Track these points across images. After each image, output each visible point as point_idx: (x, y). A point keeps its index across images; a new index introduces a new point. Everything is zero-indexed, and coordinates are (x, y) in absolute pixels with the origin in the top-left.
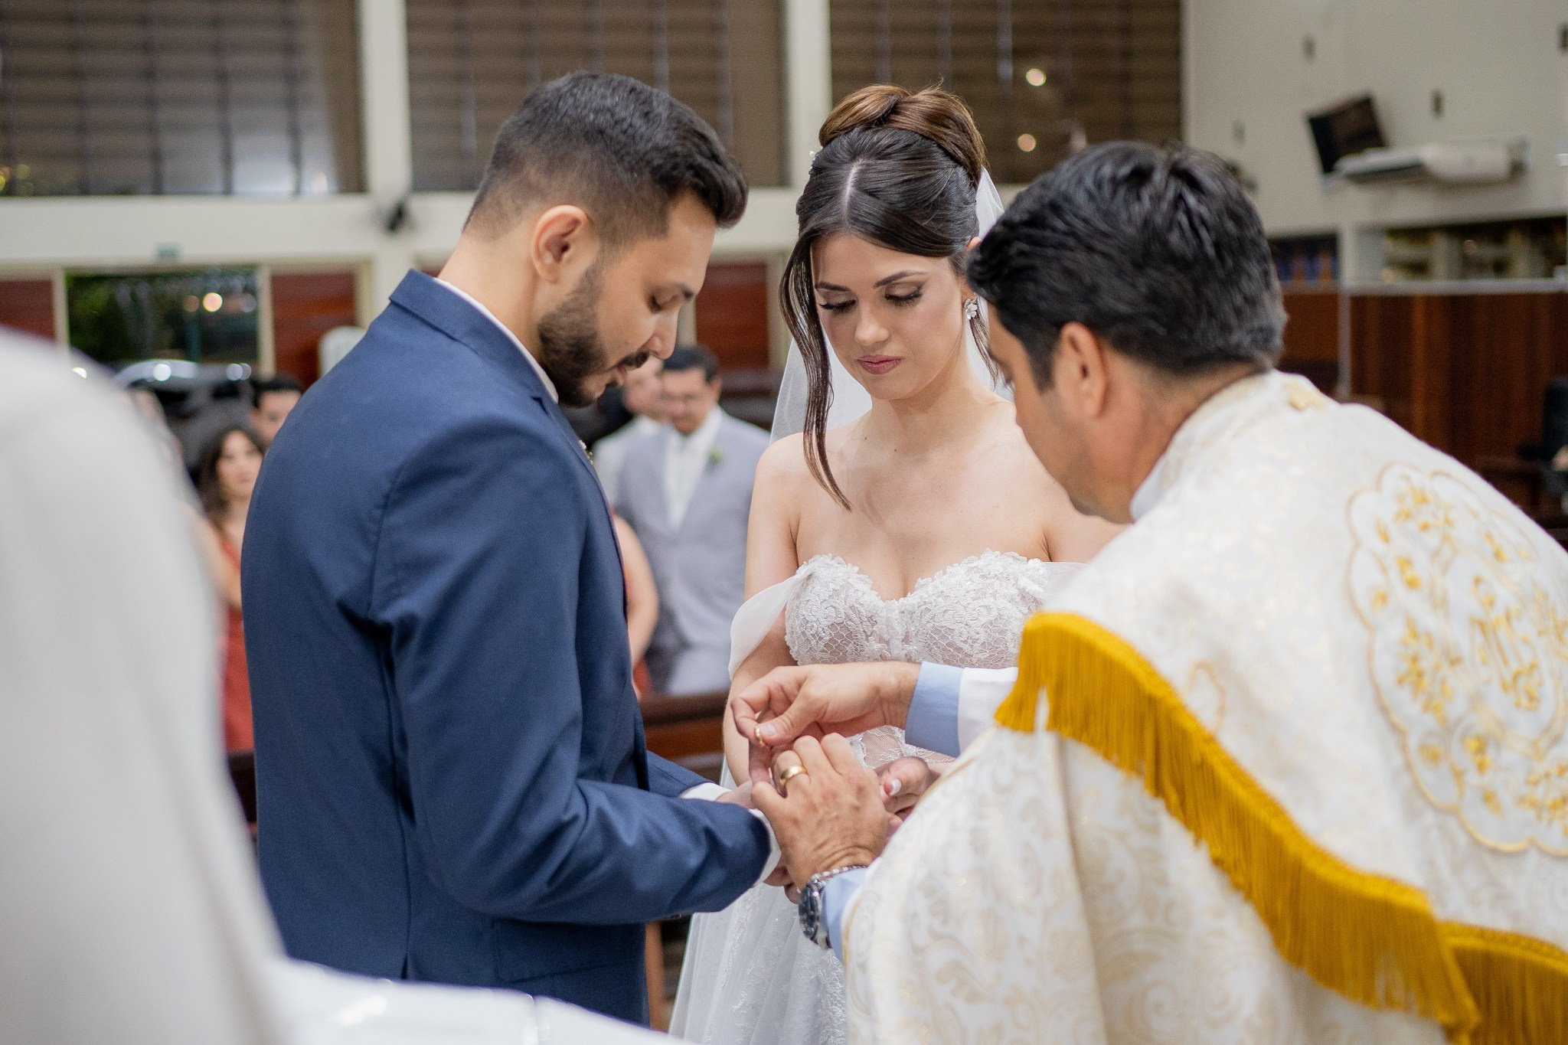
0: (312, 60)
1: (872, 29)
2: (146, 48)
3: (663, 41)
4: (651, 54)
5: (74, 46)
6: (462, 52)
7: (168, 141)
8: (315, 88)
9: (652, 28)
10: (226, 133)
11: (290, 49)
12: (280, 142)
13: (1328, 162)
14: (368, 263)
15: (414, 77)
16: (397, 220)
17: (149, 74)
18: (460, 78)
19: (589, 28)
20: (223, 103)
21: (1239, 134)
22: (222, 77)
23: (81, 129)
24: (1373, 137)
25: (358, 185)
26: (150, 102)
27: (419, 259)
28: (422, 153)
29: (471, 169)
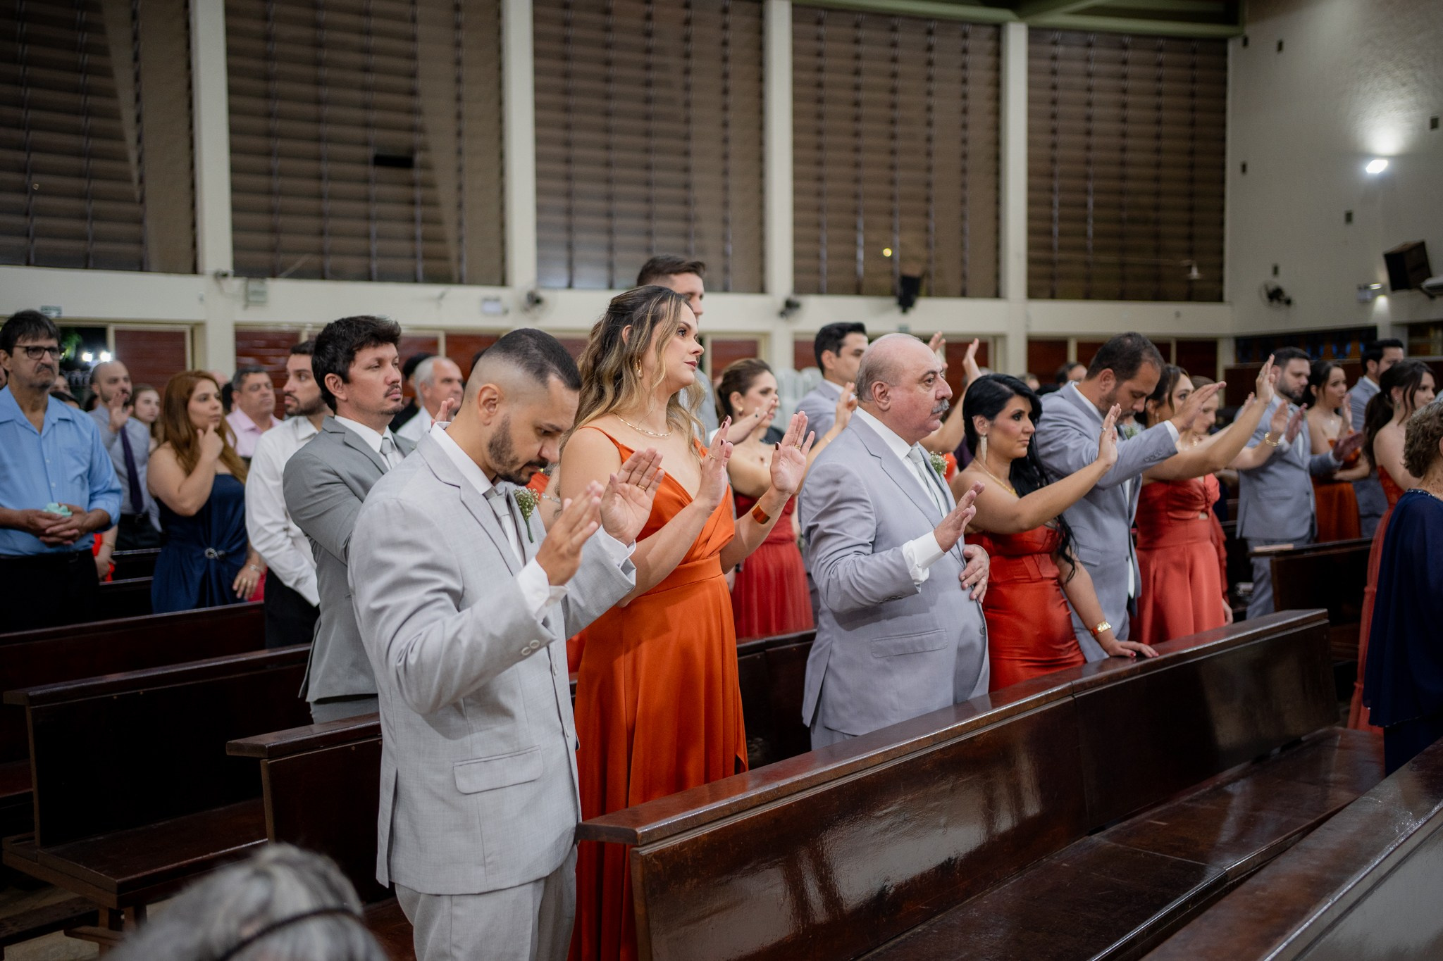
0: (737, 212)
1: (1050, 204)
2: (649, 200)
5: (610, 197)
6: (819, 209)
9: (927, 199)
11: (725, 204)
12: (718, 260)
14: (766, 335)
15: (797, 223)
16: (790, 307)
17: (649, 216)
18: (819, 225)
19: (892, 197)
21: (1276, 270)
22: (687, 219)
23: (610, 248)
24: (1424, 269)
25: (761, 288)
26: (649, 233)
27: (796, 334)
28: (797, 270)
29: (824, 282)
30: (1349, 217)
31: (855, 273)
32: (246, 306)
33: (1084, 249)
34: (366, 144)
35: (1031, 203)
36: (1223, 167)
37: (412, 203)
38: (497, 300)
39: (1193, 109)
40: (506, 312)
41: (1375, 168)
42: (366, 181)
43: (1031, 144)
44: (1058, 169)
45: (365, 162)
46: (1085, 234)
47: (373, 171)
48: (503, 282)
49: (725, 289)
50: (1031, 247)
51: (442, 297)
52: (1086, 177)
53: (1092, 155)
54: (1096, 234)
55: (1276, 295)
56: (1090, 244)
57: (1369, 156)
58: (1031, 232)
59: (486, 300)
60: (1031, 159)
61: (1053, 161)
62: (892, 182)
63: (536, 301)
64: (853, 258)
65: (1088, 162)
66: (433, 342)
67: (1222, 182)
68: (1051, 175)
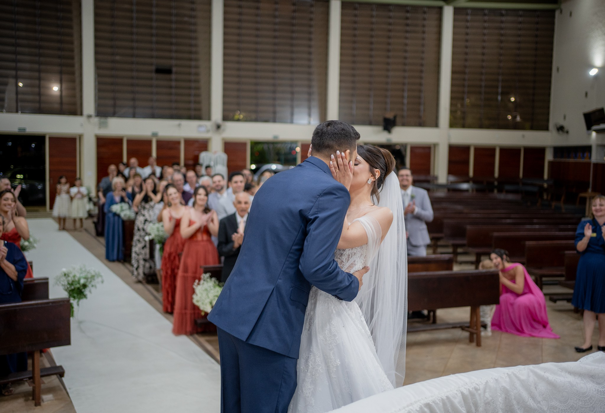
0: (315, 90)
1: (464, 86)
2: (274, 85)
3: (406, 87)
4: (403, 90)
5: (256, 84)
6: (353, 88)
7: (278, 109)
8: (315, 97)
9: (404, 84)
10: (292, 107)
11: (310, 87)
12: (306, 110)
13: (589, 128)
15: (341, 95)
17: (274, 92)
18: (353, 95)
19: (387, 83)
20: (292, 100)
21: (565, 117)
22: (292, 93)
23: (257, 105)
26: (274, 99)
28: (340, 115)
29: (354, 120)
30: (586, 94)
31: (369, 116)
32: (100, 128)
34: (151, 64)
35: (453, 85)
36: (551, 69)
37: (171, 87)
38: (205, 126)
39: (536, 43)
40: (208, 131)
41: (593, 72)
42: (151, 79)
43: (453, 59)
44: (467, 70)
45: (151, 72)
47: (154, 75)
48: (209, 118)
52: (482, 74)
53: (484, 64)
55: (561, 129)
57: (592, 67)
59: (200, 126)
60: (453, 66)
61: (465, 67)
62: (387, 77)
63: (218, 127)
64: (368, 109)
65: (482, 67)
66: (178, 143)
67: (550, 75)
68: (464, 73)
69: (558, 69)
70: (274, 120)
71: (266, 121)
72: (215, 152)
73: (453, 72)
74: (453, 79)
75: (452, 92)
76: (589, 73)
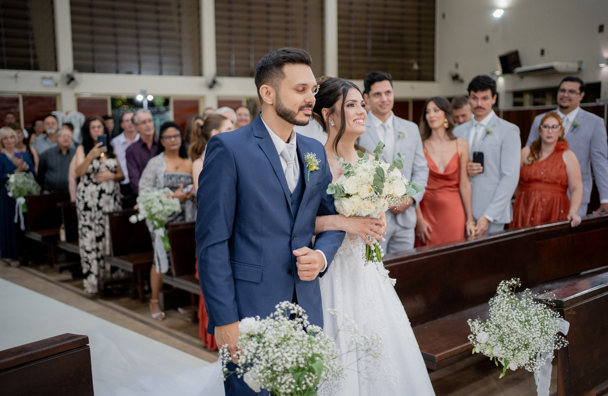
0: (186, 34)
1: (350, 33)
2: (137, 28)
5: (115, 26)
6: (230, 34)
7: (143, 57)
11: (180, 30)
12: (176, 59)
14: (203, 97)
15: (218, 41)
16: (213, 84)
17: (138, 36)
18: (230, 42)
19: (268, 28)
20: (159, 46)
21: (457, 66)
22: (159, 38)
23: (117, 52)
24: (518, 63)
25: (200, 73)
26: (138, 45)
27: (218, 97)
28: (219, 65)
29: (233, 70)
30: (487, 39)
31: (249, 66)
33: (366, 55)
35: (339, 32)
36: (434, 15)
38: (51, 78)
40: (56, 85)
41: (498, 14)
44: (353, 15)
46: (366, 48)
48: (56, 69)
49: (181, 74)
50: (340, 54)
51: (16, 77)
52: (368, 19)
53: (371, 9)
54: (373, 48)
55: (456, 78)
56: (369, 52)
57: (495, 8)
58: (340, 46)
59: (44, 78)
60: (339, 10)
61: (351, 11)
62: (268, 21)
63: (71, 79)
64: (249, 58)
65: (368, 12)
66: (17, 100)
67: (433, 22)
68: (350, 18)
69: (444, 16)
70: (140, 73)
71: (130, 73)
72: (67, 113)
73: (339, 17)
74: (339, 25)
75: (339, 39)
76: (493, 15)
